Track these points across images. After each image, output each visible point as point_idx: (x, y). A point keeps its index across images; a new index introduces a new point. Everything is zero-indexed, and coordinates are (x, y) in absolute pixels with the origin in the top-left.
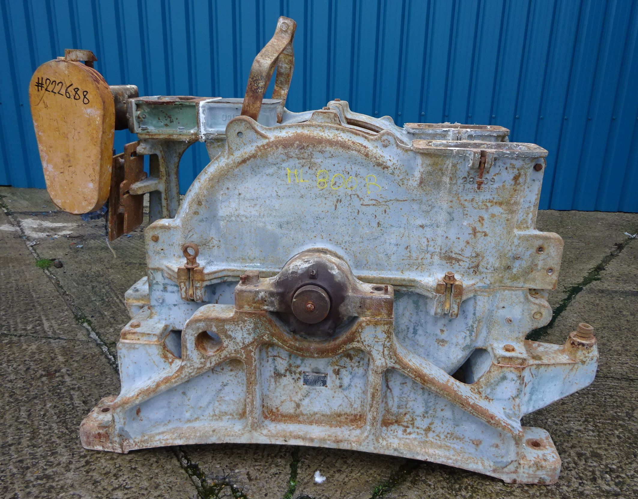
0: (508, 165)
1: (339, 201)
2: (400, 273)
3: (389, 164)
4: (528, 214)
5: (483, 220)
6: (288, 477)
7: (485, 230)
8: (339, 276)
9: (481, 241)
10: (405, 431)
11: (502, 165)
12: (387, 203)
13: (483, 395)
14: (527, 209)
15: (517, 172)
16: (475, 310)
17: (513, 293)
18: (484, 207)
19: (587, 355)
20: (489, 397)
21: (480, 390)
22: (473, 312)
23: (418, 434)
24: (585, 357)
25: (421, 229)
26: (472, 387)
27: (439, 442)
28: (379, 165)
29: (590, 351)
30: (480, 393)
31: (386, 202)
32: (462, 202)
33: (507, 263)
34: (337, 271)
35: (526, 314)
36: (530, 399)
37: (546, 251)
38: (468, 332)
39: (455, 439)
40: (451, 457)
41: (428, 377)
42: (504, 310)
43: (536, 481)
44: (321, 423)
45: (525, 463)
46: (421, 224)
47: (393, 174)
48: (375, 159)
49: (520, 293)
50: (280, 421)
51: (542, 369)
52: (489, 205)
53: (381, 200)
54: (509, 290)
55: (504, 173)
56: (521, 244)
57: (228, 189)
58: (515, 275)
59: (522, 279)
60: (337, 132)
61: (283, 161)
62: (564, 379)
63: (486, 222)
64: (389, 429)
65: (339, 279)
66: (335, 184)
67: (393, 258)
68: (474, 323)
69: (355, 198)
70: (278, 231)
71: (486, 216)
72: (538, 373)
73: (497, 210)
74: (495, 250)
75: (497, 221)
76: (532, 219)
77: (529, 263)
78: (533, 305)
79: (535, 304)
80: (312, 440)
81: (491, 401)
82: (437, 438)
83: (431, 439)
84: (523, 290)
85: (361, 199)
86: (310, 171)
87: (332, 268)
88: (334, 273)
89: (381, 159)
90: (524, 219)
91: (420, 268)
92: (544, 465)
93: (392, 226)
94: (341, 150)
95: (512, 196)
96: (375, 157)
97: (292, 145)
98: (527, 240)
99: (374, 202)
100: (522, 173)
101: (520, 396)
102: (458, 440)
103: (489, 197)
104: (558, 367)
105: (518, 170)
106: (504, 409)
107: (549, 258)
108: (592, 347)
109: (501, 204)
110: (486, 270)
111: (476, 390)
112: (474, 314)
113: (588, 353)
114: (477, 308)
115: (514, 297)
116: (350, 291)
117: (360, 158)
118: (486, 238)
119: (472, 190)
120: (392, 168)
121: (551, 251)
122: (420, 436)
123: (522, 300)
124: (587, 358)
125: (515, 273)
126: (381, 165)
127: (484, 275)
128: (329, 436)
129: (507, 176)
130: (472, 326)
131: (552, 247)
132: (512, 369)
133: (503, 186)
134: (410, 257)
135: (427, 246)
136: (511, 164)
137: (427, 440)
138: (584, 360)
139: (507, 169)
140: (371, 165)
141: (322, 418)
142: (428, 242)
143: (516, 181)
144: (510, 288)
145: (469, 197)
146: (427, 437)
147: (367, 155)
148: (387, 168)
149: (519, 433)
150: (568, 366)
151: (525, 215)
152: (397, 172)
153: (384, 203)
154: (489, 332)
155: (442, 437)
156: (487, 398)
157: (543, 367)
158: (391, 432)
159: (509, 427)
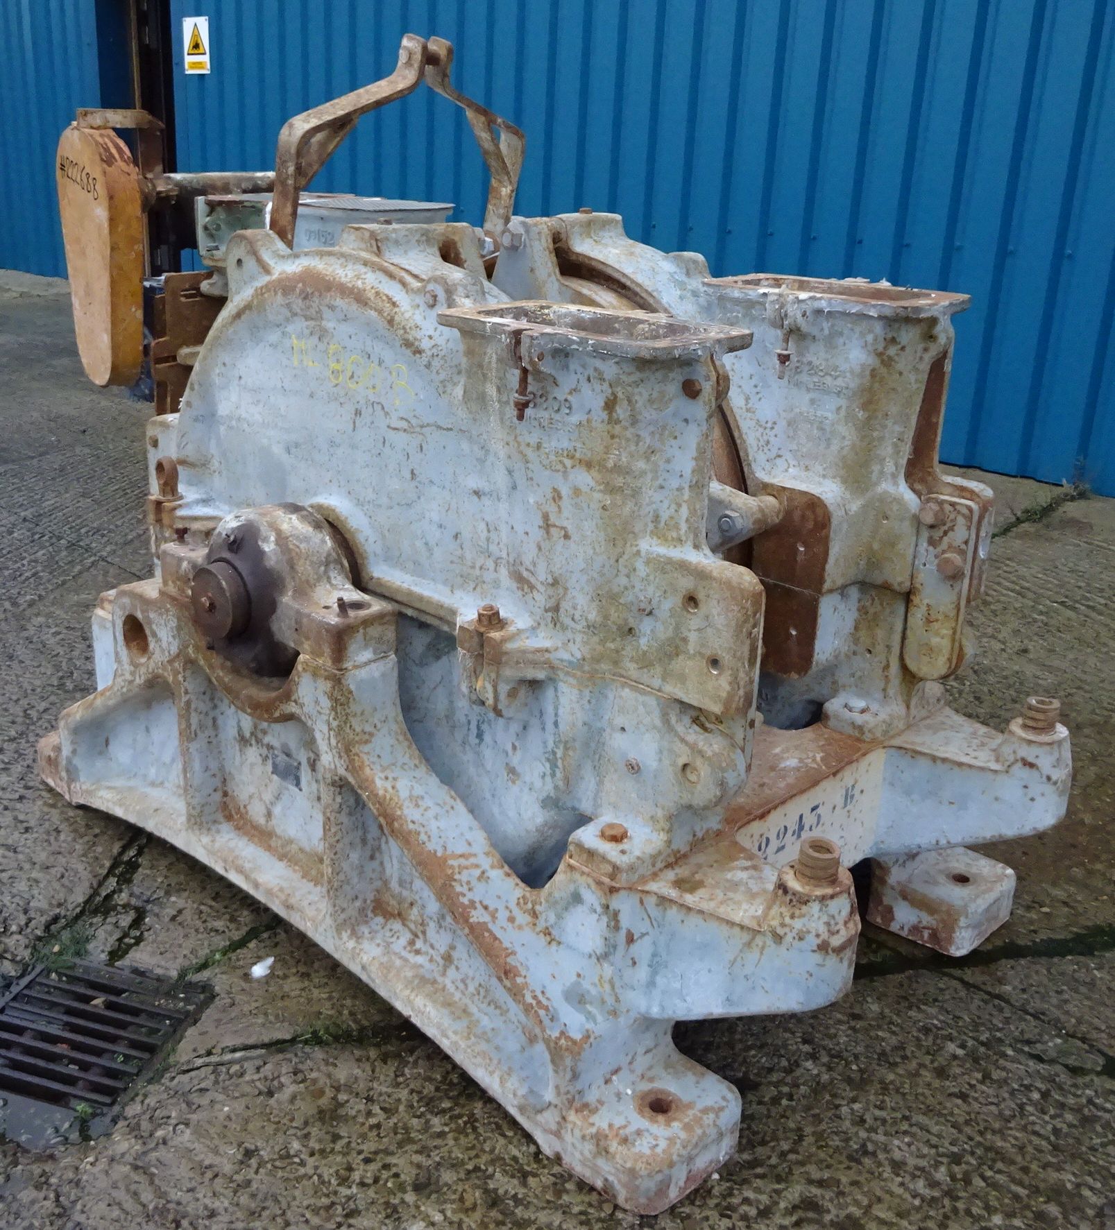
0: (591, 372)
1: (358, 413)
2: (447, 590)
3: (425, 344)
4: (679, 505)
5: (560, 498)
6: (222, 944)
7: (565, 524)
8: (274, 558)
9: (559, 548)
10: (412, 943)
11: (580, 370)
12: (424, 430)
13: (541, 924)
14: (676, 493)
15: (610, 391)
16: (556, 715)
17: (641, 698)
18: (559, 467)
19: (787, 920)
20: (554, 932)
21: (538, 908)
22: (553, 719)
23: (431, 960)
24: (783, 925)
25: (475, 498)
26: (528, 895)
27: (458, 996)
28: (408, 344)
29: (797, 912)
30: (535, 915)
31: (422, 427)
32: (523, 448)
33: (626, 620)
34: (272, 546)
35: (666, 762)
36: (651, 984)
37: (703, 609)
38: (548, 765)
39: (492, 1006)
40: (450, 1034)
41: (401, 825)
42: (625, 735)
43: (599, 1184)
44: (296, 864)
45: (579, 1123)
46: (475, 487)
47: (428, 366)
48: (402, 332)
49: (652, 702)
50: (246, 834)
51: (673, 913)
52: (568, 463)
53: (414, 421)
54: (631, 687)
55: (586, 389)
56: (652, 578)
57: (224, 364)
58: (645, 653)
59: (658, 669)
60: (363, 269)
61: (287, 320)
62: (733, 963)
63: (566, 503)
64: (388, 927)
65: (272, 563)
66: (352, 377)
67: (438, 553)
68: (557, 747)
69: (378, 408)
70: (285, 458)
71: (565, 491)
72: (664, 917)
73: (584, 479)
74: (585, 577)
75: (584, 505)
76: (687, 520)
77: (670, 633)
78: (679, 744)
79: (683, 740)
80: (256, 885)
81: (554, 943)
82: (461, 986)
83: (448, 982)
84: (658, 698)
85: (387, 414)
86: (321, 346)
87: (266, 540)
88: (267, 549)
89: (413, 332)
90: (672, 518)
91: (478, 589)
92: (612, 1150)
93: (431, 482)
94: (355, 306)
95: (607, 450)
96: (404, 328)
97: (293, 289)
98: (664, 571)
99: (404, 425)
100: (620, 395)
101: (611, 958)
102: (498, 1012)
103: (565, 444)
104: (713, 925)
105: (611, 386)
106: (579, 975)
107: (709, 630)
108: (806, 902)
109: (589, 465)
110: (572, 624)
111: (530, 906)
112: (556, 724)
113: (792, 917)
114: (561, 711)
115: (641, 709)
116: (290, 593)
117: (381, 324)
118: (567, 542)
119: (536, 423)
120: (429, 353)
121: (715, 612)
122: (433, 966)
123: (658, 722)
124: (787, 930)
125: (645, 648)
126: (412, 347)
127: (569, 634)
128: (281, 890)
129: (592, 398)
130: (554, 753)
131: (715, 602)
132: (590, 881)
133: (588, 421)
134: (462, 558)
135: (488, 539)
136: (596, 369)
137: (440, 979)
138: (780, 931)
139: (589, 380)
140: (398, 344)
141: (301, 856)
142: (489, 531)
143: (610, 414)
144: (636, 685)
145: (533, 440)
146: (444, 974)
147: (391, 322)
148: (418, 352)
149: (559, 1038)
150: (737, 930)
151: (674, 506)
152: (436, 363)
153: (418, 429)
154: (600, 783)
155: (471, 989)
156: (547, 932)
157: (675, 908)
158: (388, 934)
159: (542, 1013)
